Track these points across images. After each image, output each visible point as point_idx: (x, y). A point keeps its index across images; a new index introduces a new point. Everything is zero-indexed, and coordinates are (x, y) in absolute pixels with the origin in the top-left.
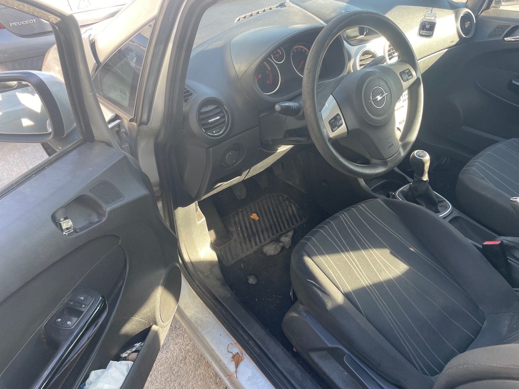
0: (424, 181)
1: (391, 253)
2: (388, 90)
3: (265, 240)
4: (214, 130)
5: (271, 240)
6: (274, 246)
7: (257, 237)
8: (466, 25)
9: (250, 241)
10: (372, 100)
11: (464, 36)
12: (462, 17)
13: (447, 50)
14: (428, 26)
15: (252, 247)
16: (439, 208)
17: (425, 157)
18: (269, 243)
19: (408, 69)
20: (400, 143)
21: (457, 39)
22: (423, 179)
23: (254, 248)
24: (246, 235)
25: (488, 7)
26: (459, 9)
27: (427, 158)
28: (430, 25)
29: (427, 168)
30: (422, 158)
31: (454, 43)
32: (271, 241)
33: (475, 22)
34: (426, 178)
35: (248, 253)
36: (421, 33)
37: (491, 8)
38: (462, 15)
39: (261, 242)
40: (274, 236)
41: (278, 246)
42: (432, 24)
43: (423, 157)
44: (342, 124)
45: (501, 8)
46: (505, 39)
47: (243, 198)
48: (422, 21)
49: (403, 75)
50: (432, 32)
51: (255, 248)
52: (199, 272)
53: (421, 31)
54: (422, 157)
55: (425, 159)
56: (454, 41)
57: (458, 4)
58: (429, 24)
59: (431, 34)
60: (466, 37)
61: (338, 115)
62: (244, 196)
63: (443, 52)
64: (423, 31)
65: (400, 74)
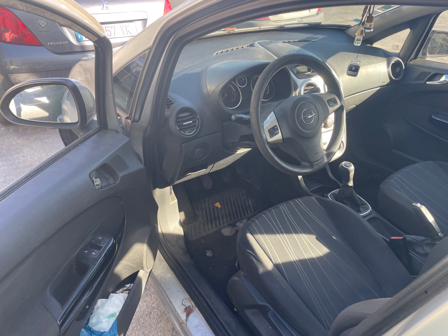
1: (317, 238)
2: (316, 112)
3: (224, 223)
4: (187, 131)
5: (228, 224)
6: (230, 229)
7: (217, 221)
8: (397, 70)
9: (212, 223)
10: (303, 118)
11: (394, 79)
12: (393, 64)
13: (379, 88)
14: (354, 68)
15: (212, 228)
16: (361, 209)
17: (350, 167)
18: (226, 227)
19: (334, 98)
20: (325, 152)
21: (388, 81)
22: (349, 185)
23: (214, 229)
24: (209, 218)
25: (416, 57)
26: (391, 57)
27: (352, 168)
28: (355, 68)
29: (352, 176)
30: (348, 168)
31: (385, 84)
32: (229, 225)
33: (404, 68)
34: (351, 184)
35: (209, 233)
36: (348, 73)
37: (418, 58)
38: (393, 62)
39: (220, 225)
40: (231, 221)
41: (233, 230)
42: (357, 67)
44: (278, 133)
45: (427, 59)
46: (426, 82)
47: (209, 188)
48: (350, 64)
49: (330, 102)
50: (357, 73)
51: (215, 229)
52: (167, 242)
53: (349, 71)
55: (350, 169)
56: (385, 82)
57: (391, 54)
58: (354, 67)
59: (356, 74)
60: (396, 79)
61: (276, 126)
62: (210, 187)
63: (376, 90)
64: (350, 72)
65: (328, 101)
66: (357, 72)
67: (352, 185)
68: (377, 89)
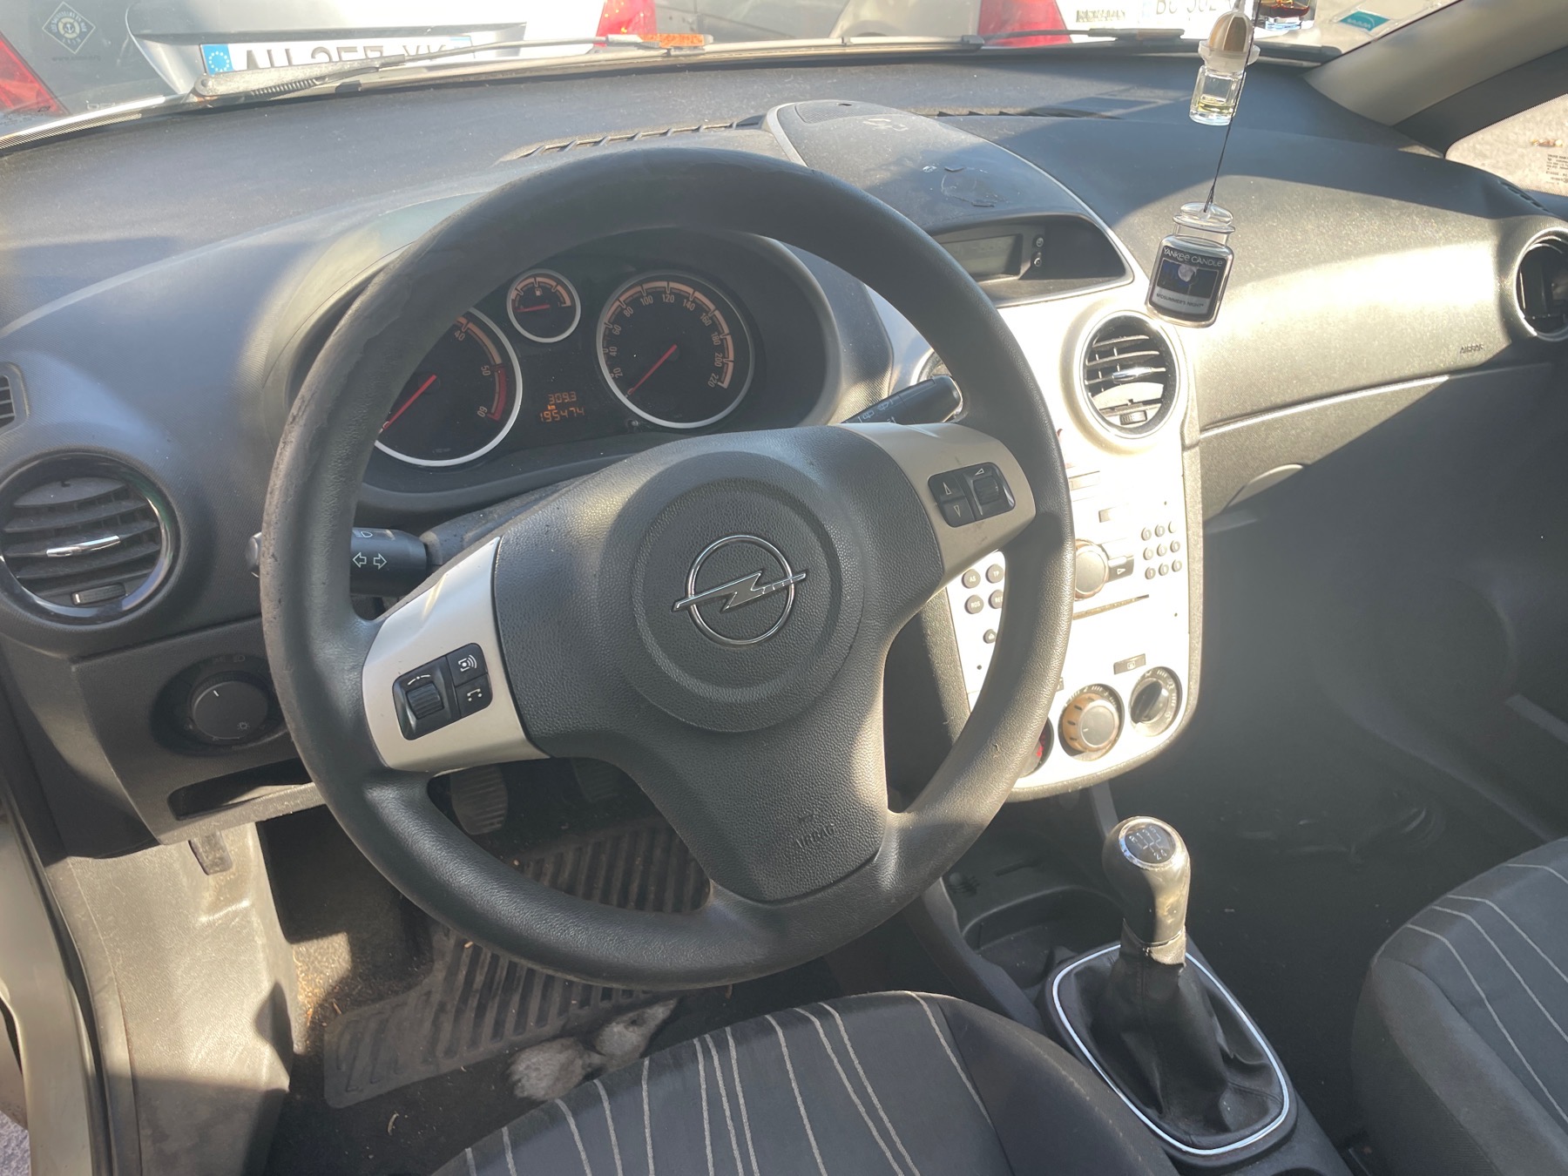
0: (1157, 963)
2: (817, 559)
3: (542, 1019)
4: (78, 592)
5: (564, 1026)
6: (562, 1057)
7: (516, 998)
9: (481, 1010)
10: (692, 602)
11: (1535, 334)
12: (1531, 254)
13: (1445, 378)
14: (1185, 273)
15: (474, 1042)
17: (1164, 859)
18: (554, 1038)
19: (989, 467)
21: (1497, 342)
22: (1155, 956)
23: (482, 1049)
24: (479, 979)
26: (1523, 217)
27: (1175, 868)
28: (1195, 269)
30: (1151, 866)
31: (1479, 357)
32: (562, 1034)
34: (1173, 951)
35: (447, 1065)
36: (1155, 298)
38: (1532, 244)
39: (520, 1024)
40: (586, 1011)
41: (579, 1062)
42: (1204, 265)
43: (1154, 861)
44: (485, 700)
47: (486, 831)
49: (953, 493)
50: (1208, 301)
51: (487, 1047)
53: (1157, 289)
54: (1148, 857)
55: (1158, 874)
56: (1479, 348)
58: (1189, 263)
59: (1204, 310)
60: (1545, 337)
61: (475, 650)
62: (492, 824)
63: (1423, 387)
64: (1165, 292)
65: (935, 483)
66: (1206, 296)
67: (1178, 956)
68: (1429, 385)
